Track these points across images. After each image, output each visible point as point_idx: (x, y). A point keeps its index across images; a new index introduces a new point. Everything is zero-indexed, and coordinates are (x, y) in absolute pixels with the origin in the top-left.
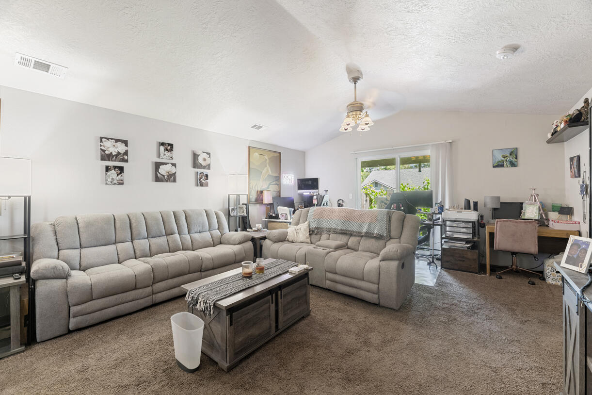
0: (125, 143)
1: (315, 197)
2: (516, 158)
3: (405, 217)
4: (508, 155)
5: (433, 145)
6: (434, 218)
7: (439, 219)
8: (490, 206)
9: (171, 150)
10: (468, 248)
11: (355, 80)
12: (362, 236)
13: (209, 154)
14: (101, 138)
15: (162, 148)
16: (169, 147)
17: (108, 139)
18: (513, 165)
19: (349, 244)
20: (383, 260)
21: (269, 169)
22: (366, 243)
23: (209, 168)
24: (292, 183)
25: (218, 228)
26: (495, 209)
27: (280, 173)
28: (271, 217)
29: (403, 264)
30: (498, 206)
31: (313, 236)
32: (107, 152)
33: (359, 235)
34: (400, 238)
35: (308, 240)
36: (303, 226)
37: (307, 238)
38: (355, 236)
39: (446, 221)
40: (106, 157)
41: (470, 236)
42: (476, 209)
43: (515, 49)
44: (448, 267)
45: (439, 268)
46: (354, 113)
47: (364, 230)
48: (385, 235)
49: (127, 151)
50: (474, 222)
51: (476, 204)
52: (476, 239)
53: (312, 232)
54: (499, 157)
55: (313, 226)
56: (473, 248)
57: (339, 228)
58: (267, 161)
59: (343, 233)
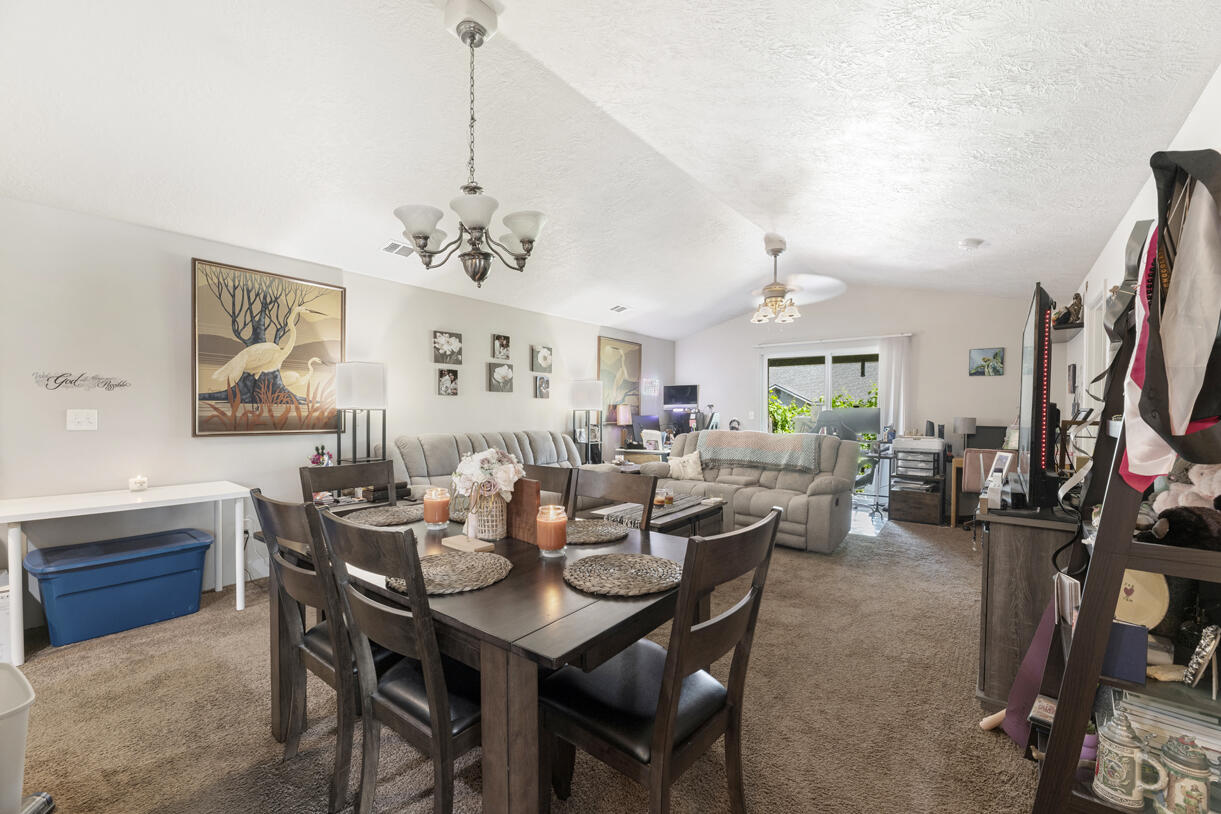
0: (459, 337)
1: (693, 416)
2: (1002, 363)
3: (840, 444)
4: (991, 358)
5: (883, 339)
6: (882, 448)
7: (888, 449)
8: (963, 430)
9: (507, 345)
10: (927, 490)
11: (776, 252)
12: (780, 470)
13: (550, 349)
14: (435, 332)
15: (497, 343)
16: (504, 341)
17: (442, 333)
18: (997, 372)
19: (762, 480)
20: (812, 495)
21: (626, 372)
22: (785, 478)
23: (550, 371)
24: (656, 394)
25: (568, 459)
26: (969, 436)
27: (639, 378)
28: (631, 446)
29: (837, 501)
30: (973, 432)
31: (706, 472)
32: (441, 351)
33: (777, 468)
34: (832, 471)
35: (701, 477)
36: (692, 459)
37: (699, 474)
38: (770, 470)
39: (899, 452)
40: (440, 357)
41: (930, 474)
42: (941, 435)
43: (979, 242)
44: (897, 517)
45: (886, 519)
46: (774, 299)
47: (784, 462)
48: (813, 467)
49: (461, 349)
50: (938, 454)
51: (941, 428)
52: (938, 477)
53: (705, 466)
54: (979, 361)
55: (707, 456)
56: (934, 490)
57: (748, 459)
58: (623, 358)
59: (752, 465)
